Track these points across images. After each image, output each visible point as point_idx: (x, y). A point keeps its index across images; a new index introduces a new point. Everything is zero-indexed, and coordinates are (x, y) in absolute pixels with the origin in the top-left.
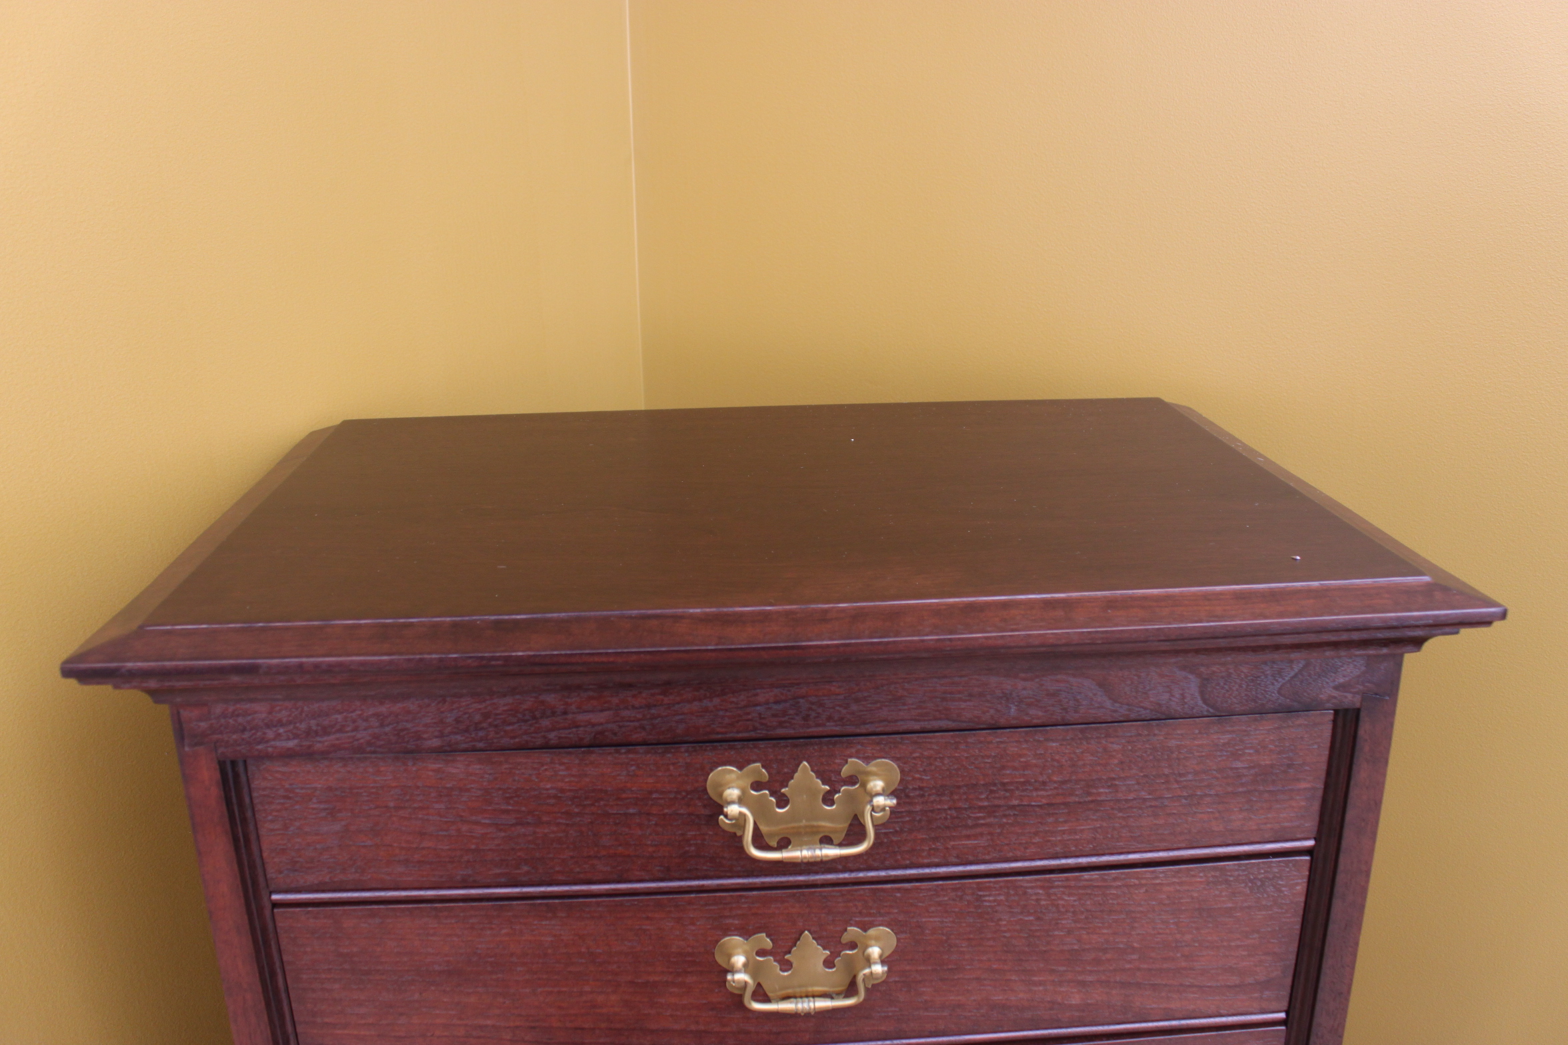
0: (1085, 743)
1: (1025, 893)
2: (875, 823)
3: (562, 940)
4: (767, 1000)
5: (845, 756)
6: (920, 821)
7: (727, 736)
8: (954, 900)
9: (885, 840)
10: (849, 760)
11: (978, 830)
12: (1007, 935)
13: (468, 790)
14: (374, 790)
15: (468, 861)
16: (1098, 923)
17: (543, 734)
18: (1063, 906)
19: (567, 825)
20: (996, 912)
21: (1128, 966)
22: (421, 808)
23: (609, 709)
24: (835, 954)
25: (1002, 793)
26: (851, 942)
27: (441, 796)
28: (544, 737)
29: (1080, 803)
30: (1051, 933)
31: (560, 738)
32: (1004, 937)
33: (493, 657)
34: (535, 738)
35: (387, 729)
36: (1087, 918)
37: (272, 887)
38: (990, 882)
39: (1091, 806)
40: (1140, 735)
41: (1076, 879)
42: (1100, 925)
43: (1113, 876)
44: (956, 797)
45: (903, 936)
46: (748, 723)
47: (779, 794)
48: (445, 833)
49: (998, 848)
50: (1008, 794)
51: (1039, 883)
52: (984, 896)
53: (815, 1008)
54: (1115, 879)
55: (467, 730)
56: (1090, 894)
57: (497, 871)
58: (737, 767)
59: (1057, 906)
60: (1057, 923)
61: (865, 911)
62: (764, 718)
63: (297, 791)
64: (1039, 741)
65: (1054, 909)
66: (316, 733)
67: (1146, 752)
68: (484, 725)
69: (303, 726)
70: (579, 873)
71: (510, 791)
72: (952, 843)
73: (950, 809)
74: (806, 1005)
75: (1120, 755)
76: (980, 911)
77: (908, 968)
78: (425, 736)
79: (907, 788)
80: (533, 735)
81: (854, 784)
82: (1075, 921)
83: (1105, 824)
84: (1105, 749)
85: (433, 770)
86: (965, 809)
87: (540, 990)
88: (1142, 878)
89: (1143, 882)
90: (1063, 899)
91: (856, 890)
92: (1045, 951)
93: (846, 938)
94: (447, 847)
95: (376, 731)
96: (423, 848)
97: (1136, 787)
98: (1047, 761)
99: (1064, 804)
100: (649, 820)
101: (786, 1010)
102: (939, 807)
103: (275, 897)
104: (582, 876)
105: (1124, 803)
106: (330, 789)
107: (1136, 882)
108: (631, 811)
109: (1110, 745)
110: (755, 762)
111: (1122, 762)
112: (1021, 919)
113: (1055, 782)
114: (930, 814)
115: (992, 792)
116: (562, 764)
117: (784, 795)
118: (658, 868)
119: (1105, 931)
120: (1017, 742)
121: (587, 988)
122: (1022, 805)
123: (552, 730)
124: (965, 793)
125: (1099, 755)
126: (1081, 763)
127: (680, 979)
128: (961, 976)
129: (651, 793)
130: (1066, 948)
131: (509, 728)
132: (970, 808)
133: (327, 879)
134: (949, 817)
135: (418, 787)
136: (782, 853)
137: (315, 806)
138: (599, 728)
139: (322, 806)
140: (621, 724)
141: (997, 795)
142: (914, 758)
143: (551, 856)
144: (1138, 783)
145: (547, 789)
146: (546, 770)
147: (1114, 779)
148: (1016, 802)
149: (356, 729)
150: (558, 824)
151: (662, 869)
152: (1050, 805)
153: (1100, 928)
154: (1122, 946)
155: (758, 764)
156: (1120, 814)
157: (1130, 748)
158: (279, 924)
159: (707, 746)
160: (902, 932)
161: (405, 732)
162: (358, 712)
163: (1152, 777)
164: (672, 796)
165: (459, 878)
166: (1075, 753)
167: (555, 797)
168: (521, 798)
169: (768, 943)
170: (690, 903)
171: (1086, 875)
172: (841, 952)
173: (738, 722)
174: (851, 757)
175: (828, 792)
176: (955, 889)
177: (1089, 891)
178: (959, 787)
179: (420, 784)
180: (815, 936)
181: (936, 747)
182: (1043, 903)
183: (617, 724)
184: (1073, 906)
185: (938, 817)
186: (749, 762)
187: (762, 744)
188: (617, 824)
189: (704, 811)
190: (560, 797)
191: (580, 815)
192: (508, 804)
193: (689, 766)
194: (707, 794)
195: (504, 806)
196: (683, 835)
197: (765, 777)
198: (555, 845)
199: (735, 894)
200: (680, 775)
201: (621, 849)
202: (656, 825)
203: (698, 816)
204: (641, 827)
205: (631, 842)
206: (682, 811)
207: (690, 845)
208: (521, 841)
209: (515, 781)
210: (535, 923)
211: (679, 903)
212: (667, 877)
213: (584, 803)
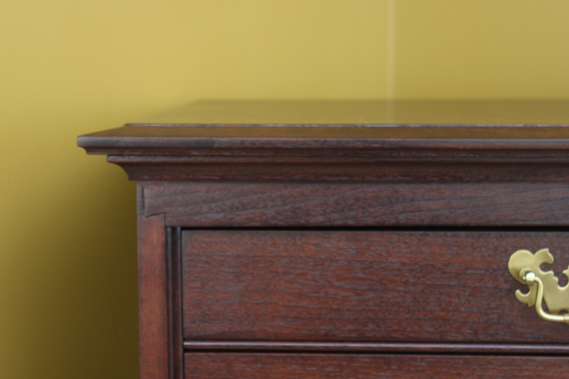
7: (526, 223)
13: (336, 261)
14: (269, 259)
15: (331, 319)
17: (395, 215)
19: (405, 292)
22: (302, 274)
23: (444, 198)
27: (317, 265)
28: (397, 218)
33: (373, 141)
34: (390, 218)
35: (287, 208)
37: (187, 334)
47: (561, 275)
48: (317, 295)
55: (343, 211)
57: (351, 327)
58: (531, 251)
62: (553, 211)
63: (215, 257)
66: (238, 209)
68: (355, 207)
69: (229, 203)
70: (410, 332)
71: (366, 263)
78: (313, 213)
80: (389, 216)
85: (313, 244)
94: (317, 307)
95: (280, 209)
96: (300, 307)
100: (465, 291)
103: (186, 343)
104: (412, 335)
106: (239, 257)
108: (452, 283)
110: (544, 247)
116: (406, 243)
117: (564, 275)
118: (469, 331)
123: (403, 213)
129: (467, 269)
131: (372, 210)
133: (227, 330)
135: (301, 257)
136: (564, 316)
137: (226, 270)
138: (436, 213)
139: (231, 270)
140: (451, 210)
143: (391, 316)
145: (393, 263)
146: (393, 247)
149: (265, 207)
150: (398, 291)
151: (471, 332)
155: (546, 250)
158: (187, 366)
161: (299, 210)
162: (269, 194)
164: (483, 272)
165: (322, 332)
167: (399, 270)
168: (374, 269)
170: (490, 363)
173: (535, 212)
179: (302, 255)
183: (449, 210)
186: (539, 248)
187: (550, 234)
188: (441, 293)
189: (505, 286)
190: (402, 269)
191: (415, 284)
192: (364, 273)
193: (496, 248)
194: (509, 272)
195: (361, 275)
196: (489, 304)
197: (551, 260)
198: (395, 308)
199: (525, 358)
200: (489, 256)
201: (442, 313)
202: (469, 295)
203: (500, 290)
204: (458, 296)
205: (450, 308)
206: (489, 285)
207: (493, 313)
208: (370, 303)
209: (370, 255)
210: (374, 373)
211: (482, 363)
212: (475, 339)
213: (419, 275)
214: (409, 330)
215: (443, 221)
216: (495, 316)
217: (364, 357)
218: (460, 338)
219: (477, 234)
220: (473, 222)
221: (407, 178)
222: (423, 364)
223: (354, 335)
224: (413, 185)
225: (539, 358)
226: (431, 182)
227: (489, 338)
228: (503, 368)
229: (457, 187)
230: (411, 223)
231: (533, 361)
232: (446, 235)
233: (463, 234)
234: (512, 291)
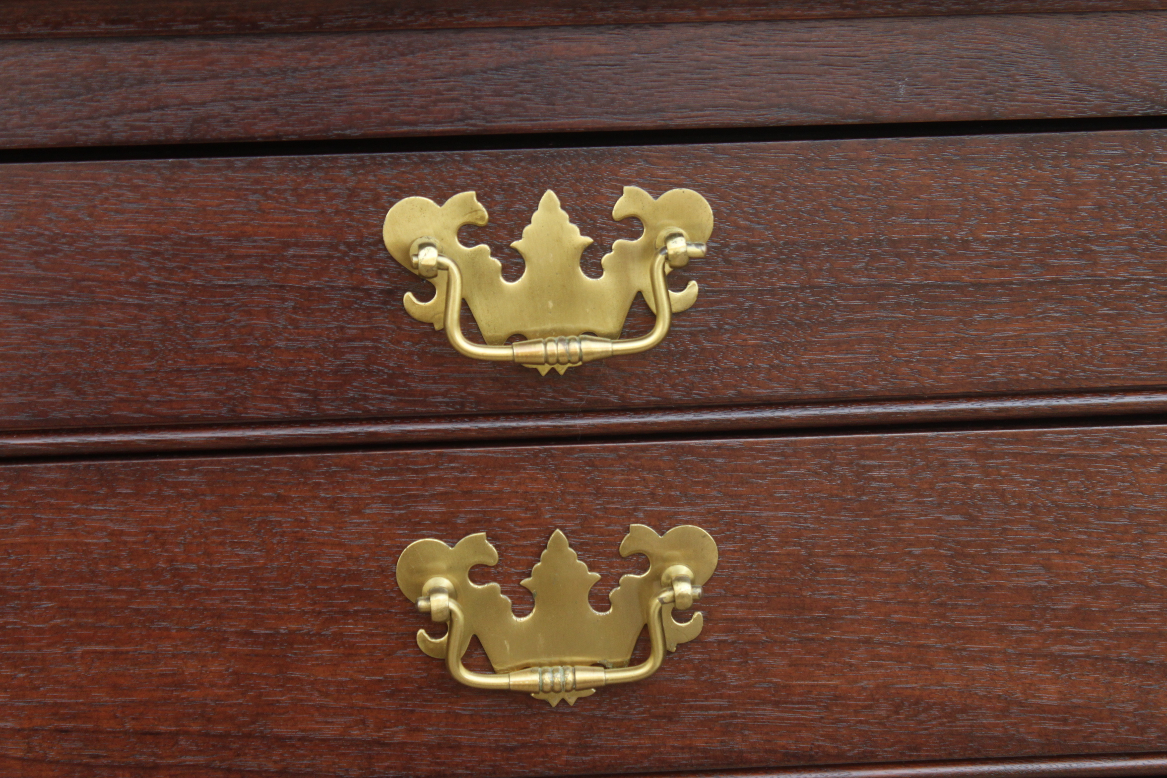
0: (1031, 167)
1: (944, 464)
2: (674, 310)
3: (125, 543)
4: (488, 668)
5: (617, 181)
6: (751, 311)
7: (418, 129)
8: (816, 473)
9: (692, 347)
10: (626, 188)
11: (854, 332)
12: (917, 551)
16: (1080, 532)
17: (102, 120)
18: (1014, 495)
19: (140, 307)
20: (894, 501)
21: (1141, 628)
23: (216, 77)
24: (609, 581)
25: (892, 260)
26: (640, 554)
28: (105, 125)
29: (1030, 284)
30: (994, 551)
31: (133, 128)
32: (910, 554)
34: (88, 127)
36: (1057, 521)
38: (879, 440)
39: (1052, 291)
40: (1130, 155)
41: (1034, 440)
42: (1084, 537)
43: (1101, 436)
44: (812, 266)
45: (728, 546)
46: (452, 106)
47: (507, 251)
49: (890, 370)
50: (901, 263)
51: (966, 446)
52: (872, 468)
53: (575, 682)
54: (1105, 442)
56: (1060, 473)
57: (14, 398)
58: (434, 199)
59: (1002, 495)
60: (1005, 530)
61: (660, 492)
62: (479, 97)
64: (950, 161)
65: (997, 500)
67: (1141, 189)
71: (41, 240)
72: (808, 357)
73: (802, 288)
74: (558, 678)
75: (1095, 193)
76: (865, 498)
77: (741, 613)
79: (727, 245)
80: (86, 122)
81: (635, 235)
82: (1039, 528)
83: (1077, 329)
84: (1068, 178)
86: (829, 290)
87: (80, 650)
88: (1152, 444)
89: (1155, 450)
90: (1012, 481)
91: (644, 449)
92: (986, 588)
93: (627, 545)
97: (1130, 257)
98: (967, 200)
99: (1001, 284)
100: (283, 300)
101: (524, 685)
102: (784, 284)
104: (164, 410)
105: (1108, 286)
107: (1143, 451)
108: (252, 282)
109: (1078, 173)
110: (464, 189)
111: (1101, 207)
112: (939, 519)
113: (984, 242)
114: (768, 298)
115: (874, 257)
116: (136, 188)
117: (516, 253)
118: (298, 395)
119: (1093, 551)
120: (914, 160)
121: (166, 647)
122: (928, 285)
123: (119, 113)
124: (827, 259)
125: (1059, 191)
126: (1027, 207)
127: (334, 628)
128: (836, 634)
129: (287, 245)
130: (1022, 582)
131: (44, 108)
132: (838, 288)
134: (801, 304)
138: (201, 111)
140: (237, 104)
141: (883, 264)
142: (737, 189)
143: (110, 368)
144: (1133, 250)
145: (107, 238)
146: (105, 199)
147: (1088, 240)
148: (916, 280)
150: (124, 306)
152: (978, 285)
153: (1082, 542)
154: (1125, 583)
155: (470, 194)
156: (1104, 311)
157: (1112, 179)
159: (384, 158)
160: (727, 538)
163: (1155, 238)
164: (324, 252)
166: (1015, 186)
167: (121, 254)
168: (61, 254)
169: (491, 553)
171: (1051, 433)
172: (621, 575)
173: (435, 103)
174: (629, 183)
175: (589, 248)
176: (819, 453)
177: (1058, 466)
178: (817, 247)
180: (575, 541)
181: (772, 168)
182: (976, 486)
183: (232, 102)
184: (1031, 496)
185: (782, 304)
186: (454, 188)
187: (477, 155)
188: (227, 307)
189: (379, 284)
190: (130, 252)
191: (162, 288)
192: (38, 266)
193: (352, 194)
194: (385, 249)
195: (30, 271)
196: (342, 329)
197: (482, 218)
198: (118, 347)
199: (433, 452)
200: (337, 212)
201: (233, 355)
202: (295, 309)
203: (368, 294)
204: (268, 312)
205: (251, 343)
206: (340, 283)
207: (353, 350)
208: (56, 338)
209: (50, 220)
210: (77, 507)
211: (334, 469)
212: (314, 413)
213: (171, 265)
214: (154, 398)
215: (220, 131)
216: (358, 356)
217: (49, 470)
218: (278, 413)
219: (306, 160)
220: (291, 131)
221: (121, 27)
222: (195, 478)
223: (21, 417)
224: (143, 45)
225: (467, 451)
226: (183, 35)
227: (348, 410)
228: (384, 478)
229: (245, 46)
230: (141, 137)
231: (454, 459)
232: (230, 167)
233: (270, 161)
234: (394, 295)
